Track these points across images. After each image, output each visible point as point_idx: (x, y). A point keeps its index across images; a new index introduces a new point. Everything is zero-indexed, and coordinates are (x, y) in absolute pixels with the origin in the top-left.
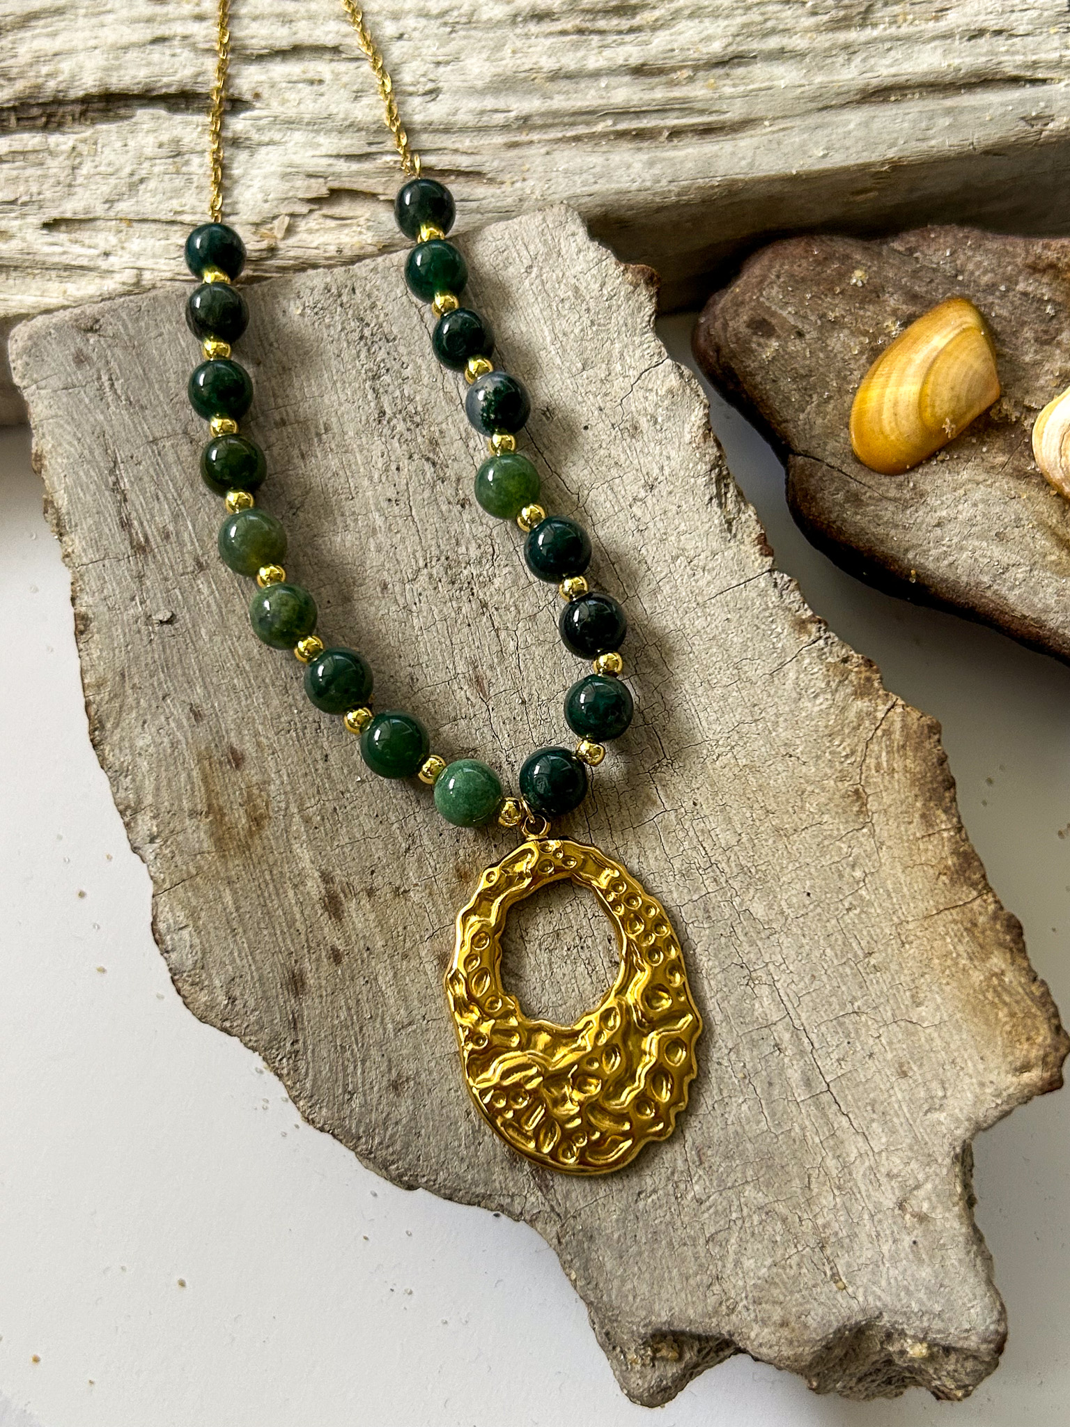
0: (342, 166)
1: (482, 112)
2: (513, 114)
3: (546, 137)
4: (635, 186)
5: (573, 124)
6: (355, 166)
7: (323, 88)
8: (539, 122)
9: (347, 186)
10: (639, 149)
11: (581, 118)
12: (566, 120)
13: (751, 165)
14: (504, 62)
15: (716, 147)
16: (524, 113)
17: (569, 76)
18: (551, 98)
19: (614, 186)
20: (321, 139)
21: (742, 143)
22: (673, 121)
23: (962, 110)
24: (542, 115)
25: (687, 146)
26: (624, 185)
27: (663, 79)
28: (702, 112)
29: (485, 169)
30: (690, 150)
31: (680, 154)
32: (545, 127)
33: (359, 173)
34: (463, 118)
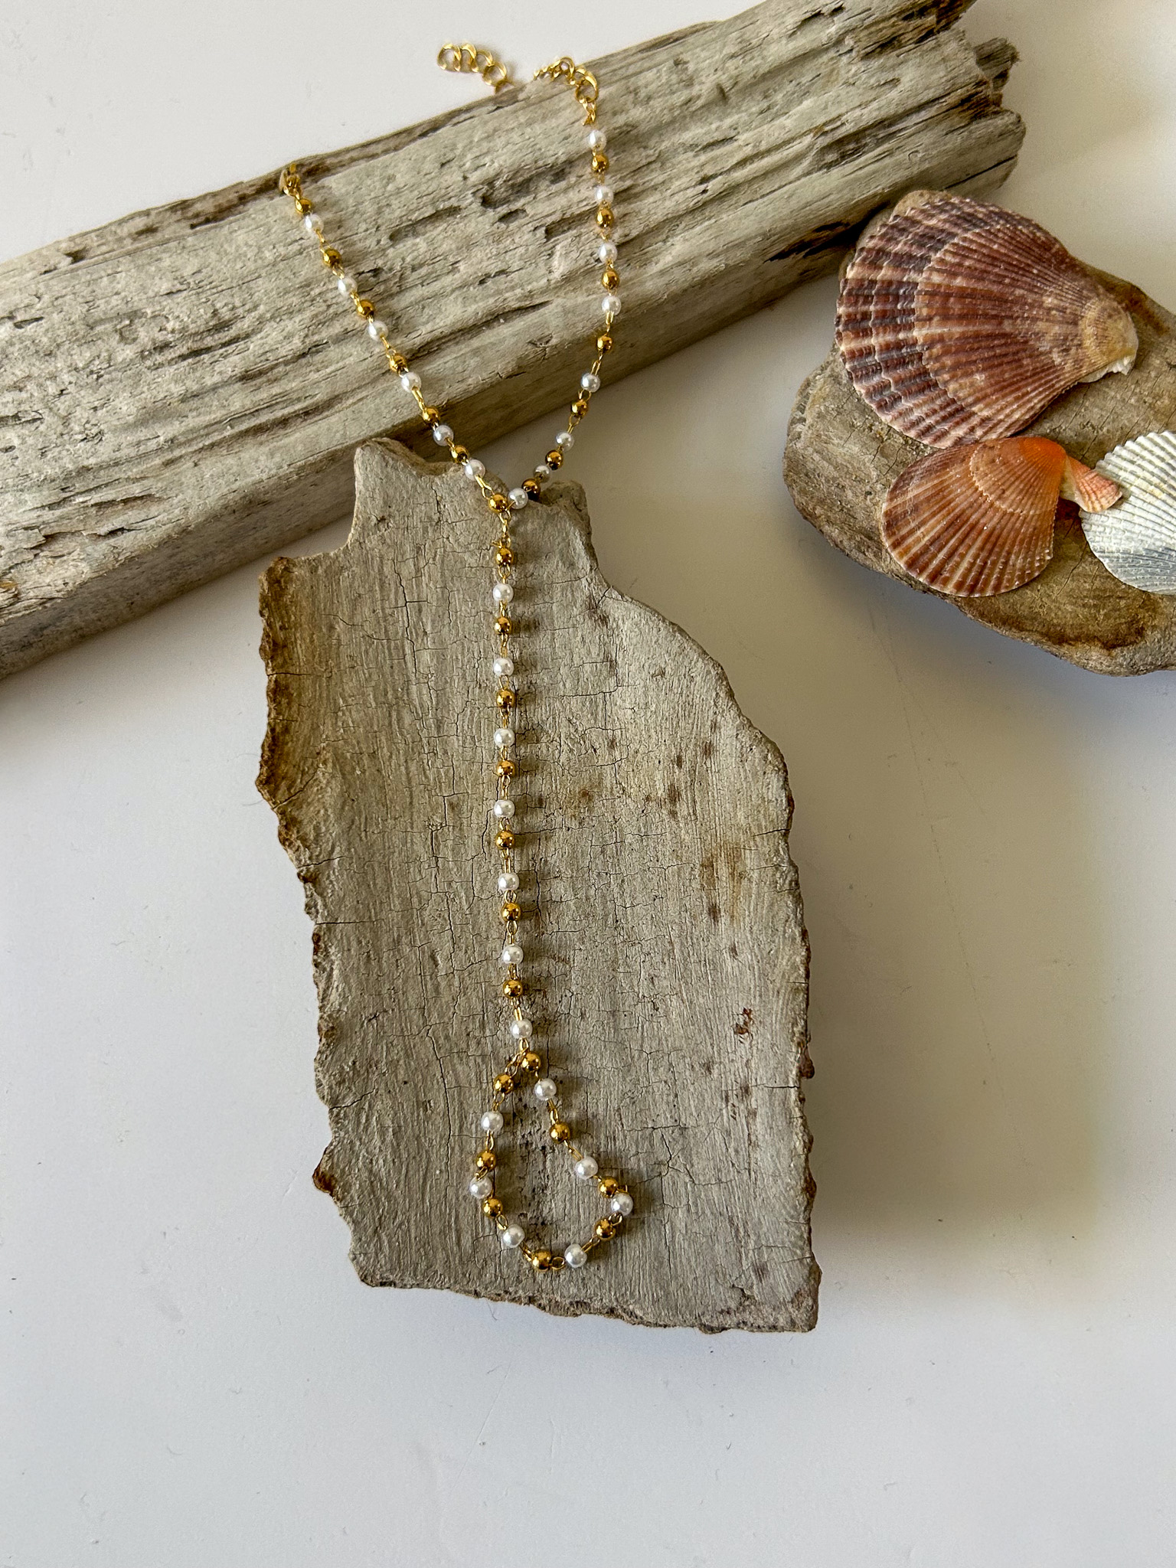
0: (49, 515)
1: (138, 444)
2: (162, 439)
3: (190, 450)
4: (264, 476)
5: (207, 435)
6: (58, 512)
7: (16, 452)
8: (182, 439)
9: (56, 530)
10: (261, 444)
11: (211, 429)
12: (202, 432)
13: (344, 435)
14: (143, 395)
15: (315, 428)
16: (170, 436)
17: (195, 396)
18: (187, 417)
19: (250, 480)
20: (26, 496)
21: (334, 419)
22: (279, 414)
23: (485, 348)
24: (183, 433)
25: (295, 431)
26: (257, 477)
27: (264, 379)
28: (299, 400)
29: (153, 491)
30: (297, 435)
31: (292, 438)
32: (189, 442)
33: (62, 518)
34: (125, 452)
